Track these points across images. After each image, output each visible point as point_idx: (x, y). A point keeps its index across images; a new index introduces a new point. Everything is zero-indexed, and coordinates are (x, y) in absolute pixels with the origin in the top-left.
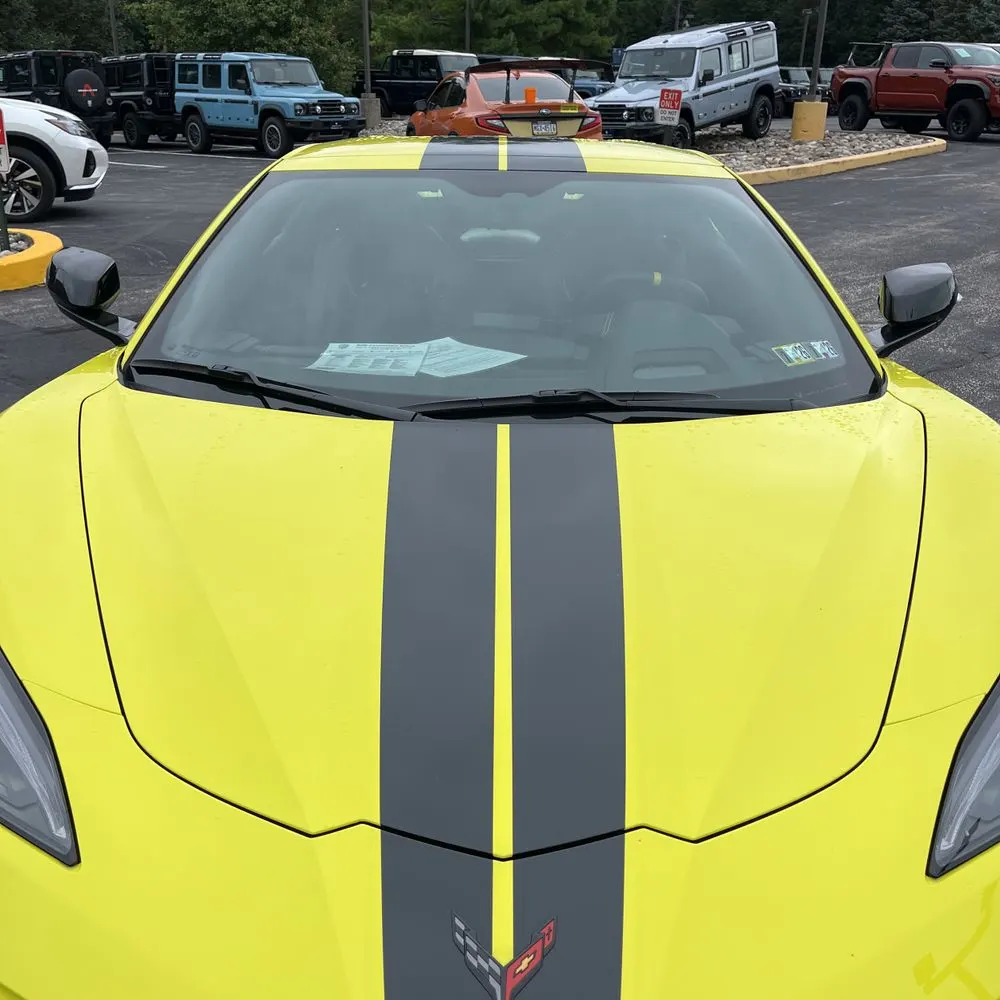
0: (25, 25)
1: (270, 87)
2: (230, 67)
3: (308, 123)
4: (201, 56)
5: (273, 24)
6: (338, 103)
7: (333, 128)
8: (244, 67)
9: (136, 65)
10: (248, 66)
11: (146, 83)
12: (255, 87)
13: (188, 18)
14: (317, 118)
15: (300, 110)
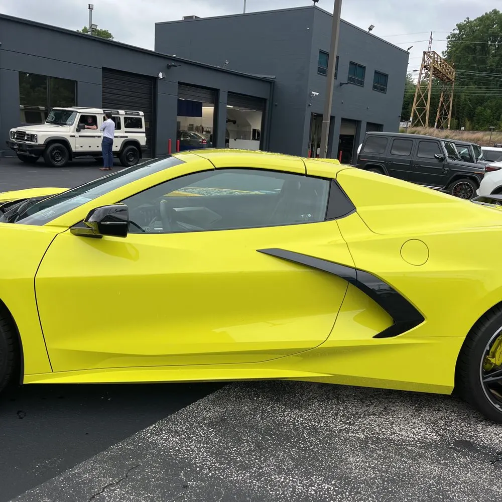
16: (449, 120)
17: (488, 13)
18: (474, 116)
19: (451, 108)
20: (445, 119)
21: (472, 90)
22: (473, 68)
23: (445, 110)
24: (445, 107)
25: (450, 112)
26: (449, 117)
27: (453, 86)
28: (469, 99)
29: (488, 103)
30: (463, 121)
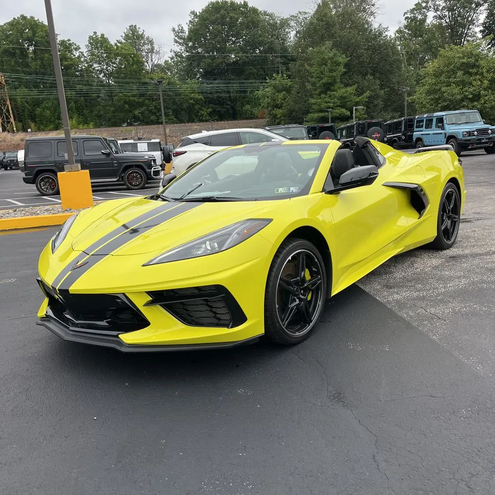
0: (379, 110)
1: (454, 125)
2: (437, 119)
3: (469, 140)
4: (425, 115)
5: (471, 96)
6: (488, 129)
7: (483, 141)
8: (442, 118)
9: (400, 123)
10: (444, 117)
11: (403, 130)
12: (446, 126)
13: (432, 100)
14: (475, 137)
15: (466, 135)
16: (13, 123)
17: (16, 18)
18: (36, 118)
19: (11, 112)
20: (8, 122)
21: (25, 93)
22: (17, 72)
23: (6, 114)
24: (4, 111)
25: (12, 116)
26: (12, 120)
27: (6, 90)
28: (25, 101)
29: (44, 104)
30: (27, 123)
